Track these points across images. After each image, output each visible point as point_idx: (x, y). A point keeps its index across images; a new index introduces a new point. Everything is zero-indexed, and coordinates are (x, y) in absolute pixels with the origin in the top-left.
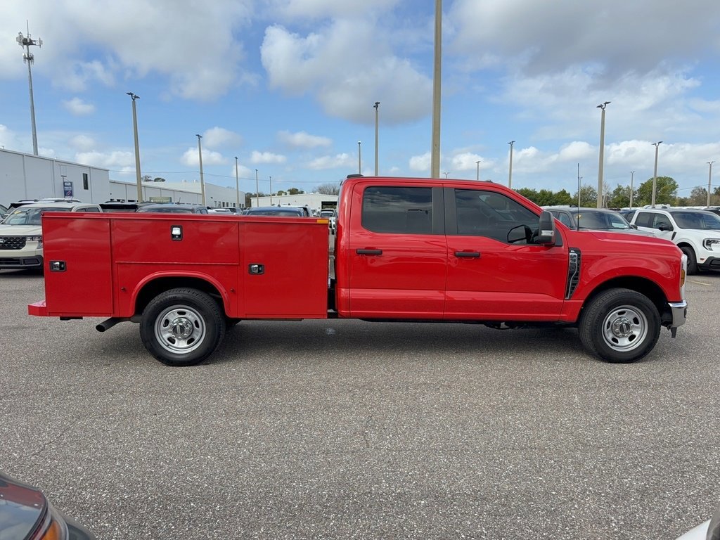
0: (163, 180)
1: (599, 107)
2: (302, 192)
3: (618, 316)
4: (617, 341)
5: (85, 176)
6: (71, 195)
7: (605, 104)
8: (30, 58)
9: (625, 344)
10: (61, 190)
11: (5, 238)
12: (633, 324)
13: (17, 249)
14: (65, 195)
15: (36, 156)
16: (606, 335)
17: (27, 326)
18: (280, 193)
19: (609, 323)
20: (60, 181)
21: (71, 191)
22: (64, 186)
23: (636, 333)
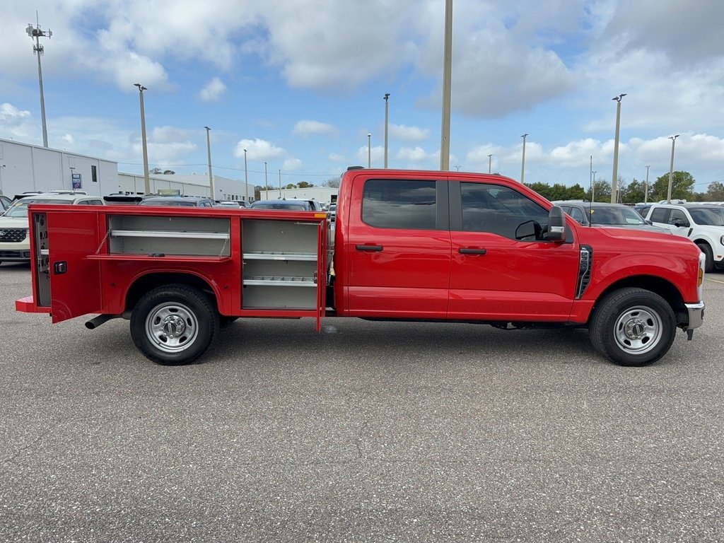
0: (173, 173)
1: (615, 99)
2: (312, 186)
3: (631, 317)
4: (629, 343)
5: (94, 169)
6: (80, 187)
7: (621, 96)
8: (39, 49)
9: (637, 346)
10: (69, 182)
11: (5, 230)
12: (647, 326)
13: (17, 241)
14: (74, 187)
15: (46, 148)
16: (619, 337)
17: (20, 321)
18: (290, 187)
19: (621, 324)
20: (68, 173)
21: (80, 183)
22: (73, 178)
23: (650, 335)
